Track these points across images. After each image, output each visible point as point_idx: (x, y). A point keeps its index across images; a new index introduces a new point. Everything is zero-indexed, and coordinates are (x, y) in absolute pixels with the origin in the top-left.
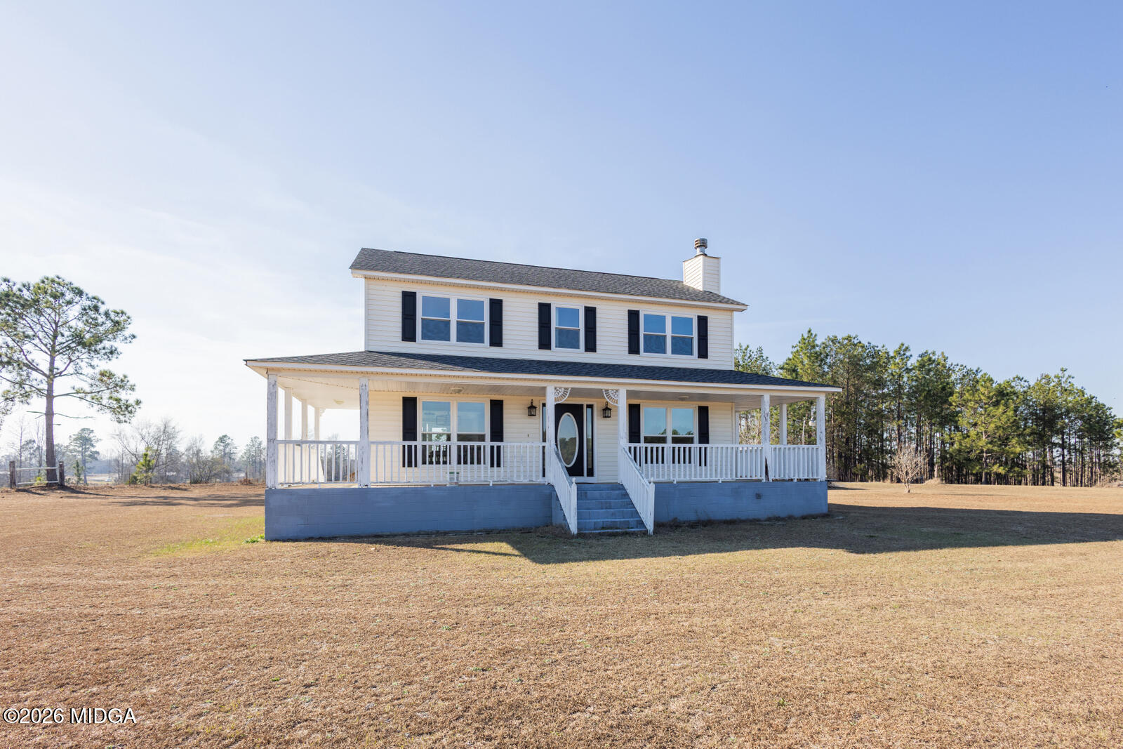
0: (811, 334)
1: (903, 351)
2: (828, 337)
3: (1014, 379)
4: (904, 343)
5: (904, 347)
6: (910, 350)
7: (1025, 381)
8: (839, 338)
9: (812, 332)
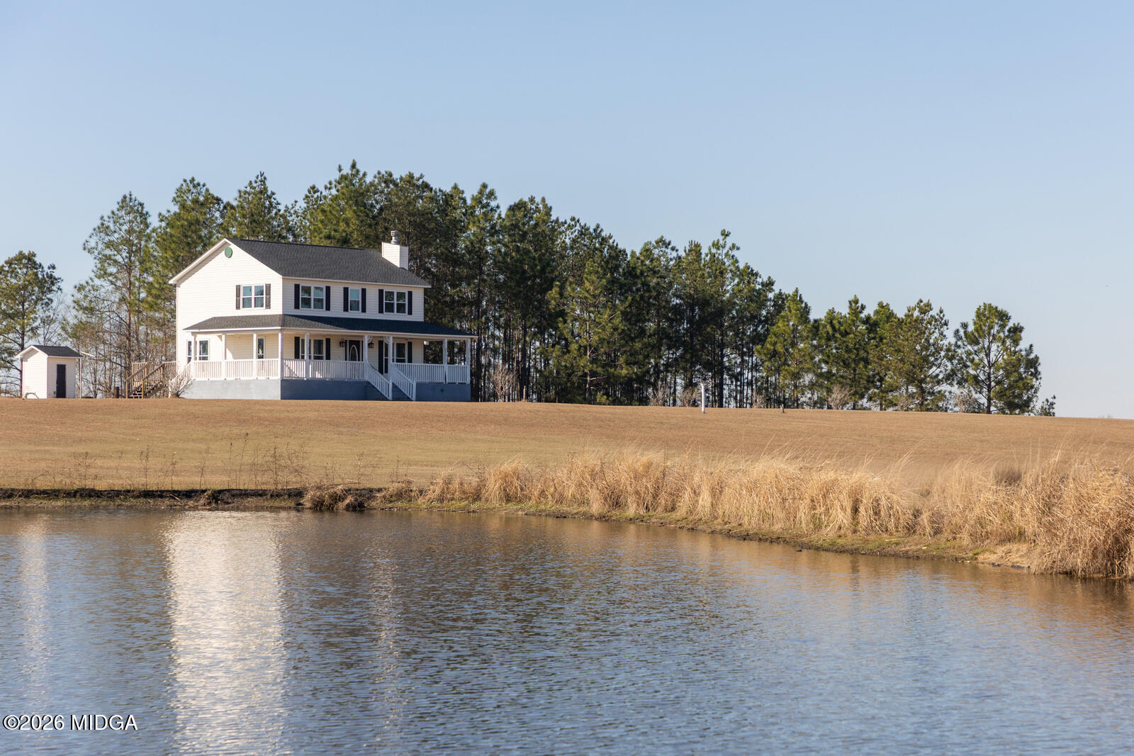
0: (358, 171)
1: (486, 194)
2: (379, 173)
3: (657, 242)
4: (487, 183)
5: (488, 190)
6: (495, 198)
7: (673, 249)
8: (396, 176)
9: (358, 166)
